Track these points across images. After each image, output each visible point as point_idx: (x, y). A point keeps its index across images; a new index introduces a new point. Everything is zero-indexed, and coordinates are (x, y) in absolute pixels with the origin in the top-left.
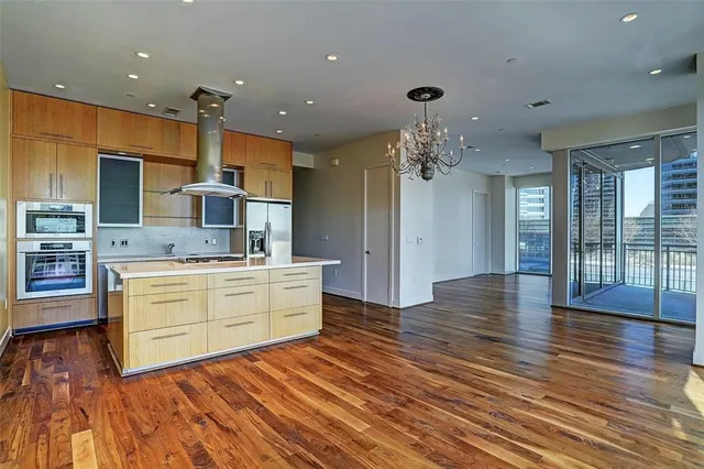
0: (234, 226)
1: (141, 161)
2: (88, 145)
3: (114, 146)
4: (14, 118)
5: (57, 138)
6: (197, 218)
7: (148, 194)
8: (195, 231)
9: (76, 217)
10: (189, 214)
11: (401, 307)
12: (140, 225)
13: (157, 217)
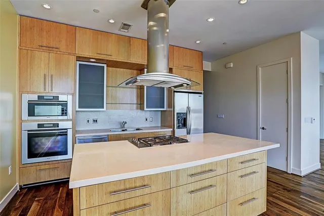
0: (165, 109)
1: (105, 66)
2: (70, 54)
3: (86, 54)
4: (21, 35)
5: (50, 49)
6: (140, 104)
7: (110, 88)
8: (139, 112)
9: (62, 105)
10: (135, 102)
11: (302, 175)
12: (105, 109)
13: (115, 104)
